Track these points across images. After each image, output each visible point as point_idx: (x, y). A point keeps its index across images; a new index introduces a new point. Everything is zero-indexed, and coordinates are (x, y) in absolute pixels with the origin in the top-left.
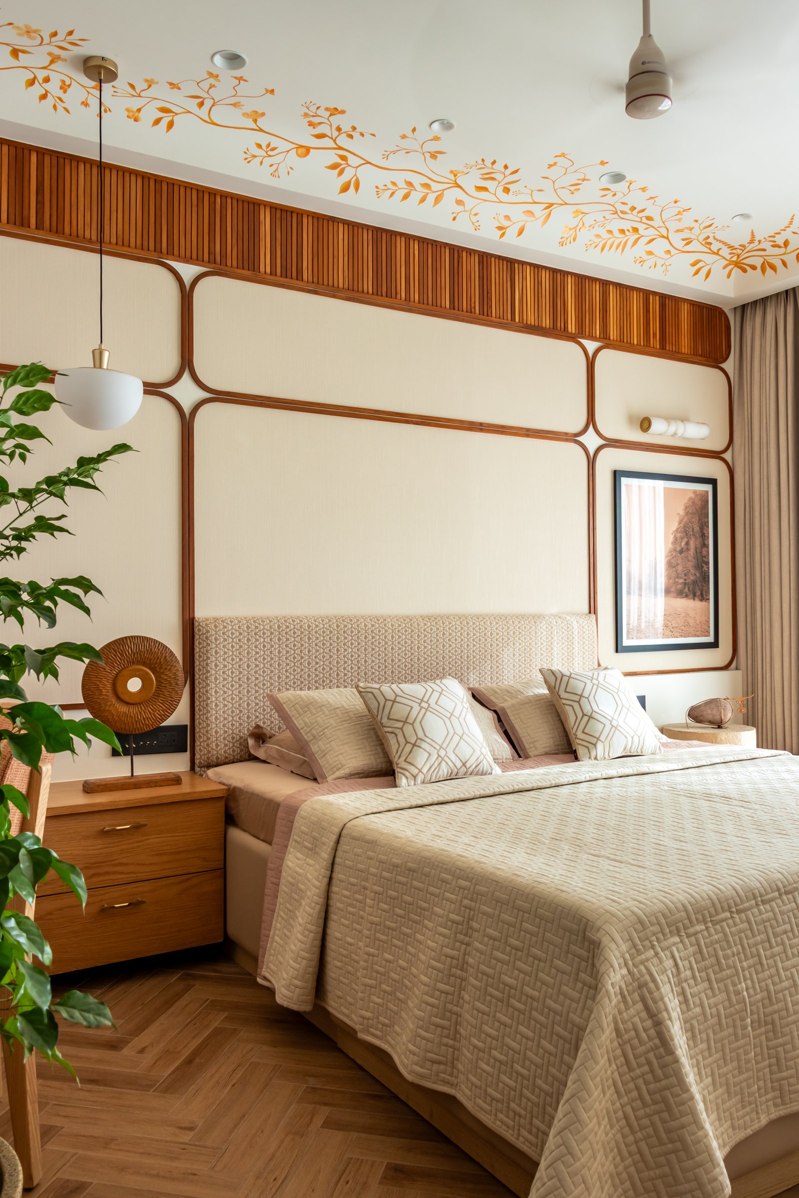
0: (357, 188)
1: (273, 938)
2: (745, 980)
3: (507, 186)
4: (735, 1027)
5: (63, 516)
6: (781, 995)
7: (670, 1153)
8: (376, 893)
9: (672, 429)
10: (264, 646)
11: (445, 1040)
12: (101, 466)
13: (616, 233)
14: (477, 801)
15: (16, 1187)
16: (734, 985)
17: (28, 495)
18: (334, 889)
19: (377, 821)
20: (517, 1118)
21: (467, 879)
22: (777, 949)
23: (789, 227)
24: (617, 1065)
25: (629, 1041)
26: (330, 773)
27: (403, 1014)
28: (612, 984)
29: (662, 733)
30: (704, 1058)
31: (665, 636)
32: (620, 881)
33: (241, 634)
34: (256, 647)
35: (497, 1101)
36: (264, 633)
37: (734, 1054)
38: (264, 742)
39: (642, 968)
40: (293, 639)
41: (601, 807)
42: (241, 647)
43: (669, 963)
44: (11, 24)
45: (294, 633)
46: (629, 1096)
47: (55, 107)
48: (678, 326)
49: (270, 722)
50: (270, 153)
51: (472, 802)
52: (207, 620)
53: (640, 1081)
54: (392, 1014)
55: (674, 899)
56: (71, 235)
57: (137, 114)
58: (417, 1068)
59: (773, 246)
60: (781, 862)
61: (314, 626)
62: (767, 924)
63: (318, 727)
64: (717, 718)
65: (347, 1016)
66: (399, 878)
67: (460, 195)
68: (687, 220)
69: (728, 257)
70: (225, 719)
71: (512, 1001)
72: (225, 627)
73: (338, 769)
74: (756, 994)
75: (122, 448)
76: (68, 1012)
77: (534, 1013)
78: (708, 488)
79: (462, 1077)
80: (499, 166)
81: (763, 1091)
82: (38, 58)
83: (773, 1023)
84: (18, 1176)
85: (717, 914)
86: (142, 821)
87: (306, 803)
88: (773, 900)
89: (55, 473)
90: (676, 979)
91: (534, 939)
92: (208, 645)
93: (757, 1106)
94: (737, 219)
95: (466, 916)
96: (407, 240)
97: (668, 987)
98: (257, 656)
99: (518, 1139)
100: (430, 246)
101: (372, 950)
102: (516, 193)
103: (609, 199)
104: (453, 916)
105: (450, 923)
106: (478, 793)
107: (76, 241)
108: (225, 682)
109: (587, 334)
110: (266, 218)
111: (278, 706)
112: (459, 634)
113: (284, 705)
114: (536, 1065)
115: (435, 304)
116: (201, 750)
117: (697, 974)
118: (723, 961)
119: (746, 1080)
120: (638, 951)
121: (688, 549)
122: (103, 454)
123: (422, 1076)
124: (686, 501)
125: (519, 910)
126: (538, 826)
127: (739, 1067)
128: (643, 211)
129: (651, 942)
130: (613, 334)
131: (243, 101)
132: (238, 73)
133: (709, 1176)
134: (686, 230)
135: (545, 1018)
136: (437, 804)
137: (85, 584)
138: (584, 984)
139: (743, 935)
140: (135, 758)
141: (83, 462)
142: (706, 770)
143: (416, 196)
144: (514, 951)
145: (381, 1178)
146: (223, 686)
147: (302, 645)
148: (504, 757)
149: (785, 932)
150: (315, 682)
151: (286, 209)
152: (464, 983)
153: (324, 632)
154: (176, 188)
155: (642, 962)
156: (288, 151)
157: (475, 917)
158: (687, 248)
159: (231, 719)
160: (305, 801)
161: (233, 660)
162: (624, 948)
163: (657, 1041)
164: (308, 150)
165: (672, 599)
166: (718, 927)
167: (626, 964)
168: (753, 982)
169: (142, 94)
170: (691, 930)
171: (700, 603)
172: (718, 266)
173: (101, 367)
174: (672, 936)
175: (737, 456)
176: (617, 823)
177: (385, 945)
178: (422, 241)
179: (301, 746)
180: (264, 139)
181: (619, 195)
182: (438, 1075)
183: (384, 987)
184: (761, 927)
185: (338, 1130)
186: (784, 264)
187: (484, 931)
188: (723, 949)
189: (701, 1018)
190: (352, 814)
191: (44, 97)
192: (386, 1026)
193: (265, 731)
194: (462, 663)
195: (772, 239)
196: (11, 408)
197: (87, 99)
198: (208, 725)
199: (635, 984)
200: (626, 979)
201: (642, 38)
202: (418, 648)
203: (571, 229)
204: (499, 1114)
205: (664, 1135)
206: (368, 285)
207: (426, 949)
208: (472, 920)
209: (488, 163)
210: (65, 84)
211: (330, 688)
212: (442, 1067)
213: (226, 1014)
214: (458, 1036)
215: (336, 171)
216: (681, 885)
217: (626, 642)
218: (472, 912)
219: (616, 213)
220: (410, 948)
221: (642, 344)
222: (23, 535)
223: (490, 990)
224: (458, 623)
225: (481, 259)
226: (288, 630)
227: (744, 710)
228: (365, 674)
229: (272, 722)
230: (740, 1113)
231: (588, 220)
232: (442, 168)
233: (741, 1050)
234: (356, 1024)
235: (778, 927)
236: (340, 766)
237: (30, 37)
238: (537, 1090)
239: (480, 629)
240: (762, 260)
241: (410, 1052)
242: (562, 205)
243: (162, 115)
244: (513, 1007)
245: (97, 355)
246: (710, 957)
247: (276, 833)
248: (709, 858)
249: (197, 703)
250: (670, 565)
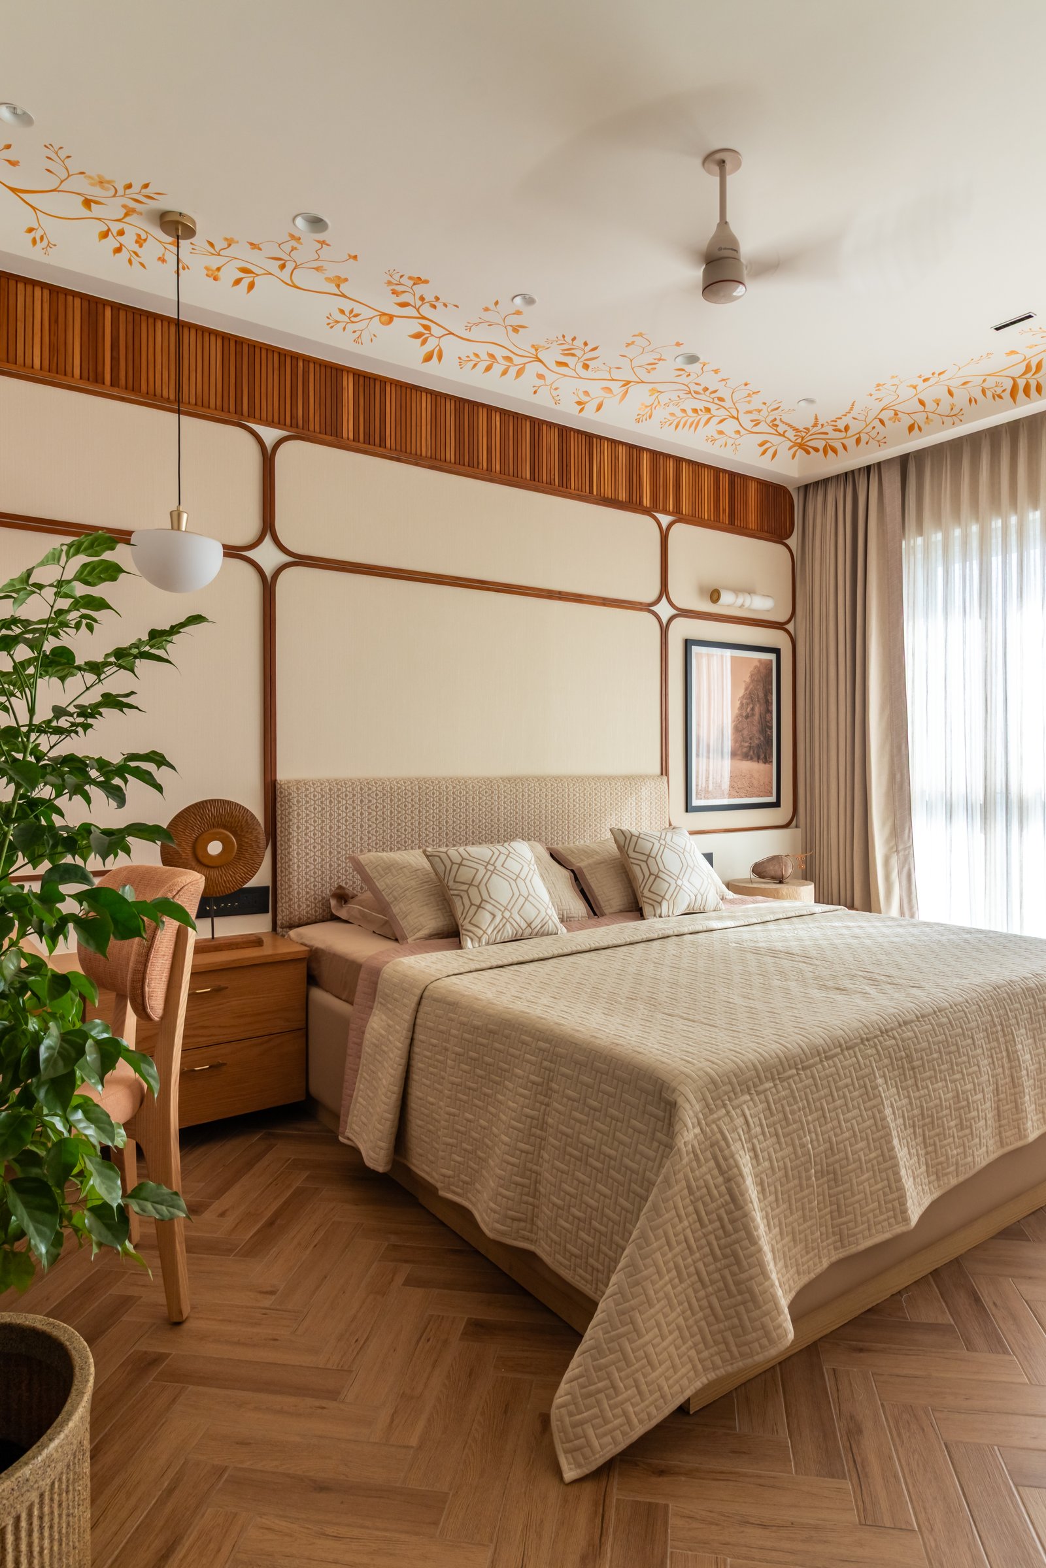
0: (440, 358)
1: (357, 1099)
2: (810, 1132)
3: (586, 362)
4: (800, 1178)
5: (133, 693)
6: (842, 1146)
7: (739, 1305)
8: (456, 1054)
9: (740, 601)
10: (346, 808)
11: (525, 1198)
12: (175, 638)
13: (690, 412)
14: (555, 960)
15: (88, 1381)
16: (800, 1138)
17: (95, 668)
18: (416, 1049)
19: (458, 983)
20: (595, 1272)
21: (547, 1041)
22: (839, 1102)
23: (850, 413)
24: (689, 1222)
25: (701, 1198)
26: (412, 934)
27: (484, 1172)
28: (685, 1143)
29: (728, 888)
30: (772, 1210)
31: (730, 796)
32: (694, 1041)
33: (323, 796)
34: (338, 809)
35: (576, 1257)
36: (346, 796)
37: (799, 1204)
38: (346, 902)
39: (714, 1126)
40: (375, 801)
41: (673, 965)
42: (323, 809)
43: (740, 1121)
44: (82, 173)
45: (377, 795)
46: (701, 1251)
47: (130, 262)
48: (746, 503)
49: (352, 882)
50: (353, 319)
51: (550, 961)
52: (289, 782)
53: (712, 1237)
54: (473, 1172)
55: (744, 1058)
56: (147, 393)
57: (216, 273)
58: (498, 1226)
59: (835, 430)
60: (843, 1018)
61: (396, 788)
62: (830, 1079)
63: (399, 889)
64: (779, 873)
65: (428, 1173)
66: (480, 1039)
67: (542, 370)
68: (756, 402)
69: (793, 439)
70: (307, 880)
71: (590, 1159)
72: (307, 789)
73: (419, 930)
74: (819, 1146)
75: (197, 619)
76: (139, 1205)
77: (611, 1171)
78: (772, 657)
79: (541, 1234)
80: (579, 343)
81: (824, 1236)
82: (112, 209)
83: (835, 1173)
84: (88, 1369)
85: (784, 1071)
86: (223, 984)
87: (388, 965)
88: (836, 1055)
89: (126, 645)
90: (747, 1136)
91: (612, 1099)
92: (290, 807)
93: (819, 1251)
94: (803, 404)
95: (546, 1077)
96: (489, 412)
97: (738, 1145)
98: (340, 817)
99: (596, 1293)
100: (511, 418)
101: (453, 1110)
102: (596, 370)
103: (684, 379)
104: (533, 1077)
105: (530, 1084)
106: (556, 953)
107: (153, 400)
108: (308, 844)
109: (661, 508)
110: (348, 384)
111: (359, 867)
112: (537, 795)
113: (366, 867)
114: (613, 1222)
115: (515, 474)
116: (282, 911)
117: (766, 1129)
118: (790, 1116)
119: (810, 1227)
120: (710, 1110)
121: (753, 715)
122: (176, 625)
123: (503, 1233)
124: (751, 669)
125: (597, 1072)
126: (614, 985)
127: (804, 1216)
128: (715, 392)
129: (722, 1101)
130: (686, 509)
131: (325, 265)
132: (321, 236)
133: (774, 1324)
134: (755, 412)
135: (622, 1176)
136: (517, 964)
137: (158, 759)
138: (660, 1143)
139: (808, 1090)
140: (216, 920)
141: (155, 635)
142: (771, 926)
143: (498, 369)
144: (592, 1112)
145: (462, 1334)
146: (305, 848)
147: (384, 807)
148: (580, 915)
149: (847, 1086)
150: (397, 842)
151: (369, 376)
152: (543, 1143)
153: (406, 794)
154: (257, 351)
155: (714, 1122)
156: (372, 318)
157: (555, 1078)
158: (755, 429)
159: (313, 880)
160: (388, 962)
161: (315, 821)
162: (697, 1107)
163: (727, 1197)
164: (391, 318)
165: (739, 761)
166: (785, 1084)
167: (699, 1123)
168: (817, 1135)
169: (221, 253)
170: (761, 1088)
171: (764, 765)
172: (784, 447)
173: (179, 529)
174: (742, 1095)
175: (799, 627)
176: (689, 981)
177: (466, 1105)
178: (504, 412)
179: (382, 906)
180: (347, 305)
181: (693, 376)
182: (518, 1232)
183: (465, 1145)
184: (825, 1082)
185: (418, 1287)
186: (845, 448)
187: (563, 1092)
188: (790, 1105)
189: (769, 1172)
190: (433, 976)
191: (118, 250)
192: (468, 1183)
193: (347, 891)
194: (540, 823)
195: (834, 423)
196: (76, 578)
197: (164, 255)
198: (290, 886)
199: (708, 1143)
200: (698, 1137)
201: (719, 225)
202: (498, 809)
203: (647, 407)
204: (578, 1269)
205: (733, 1288)
206: (451, 455)
207: (507, 1110)
208: (552, 1081)
209: (568, 339)
210: (140, 238)
211: (412, 848)
212: (522, 1224)
213: (308, 1173)
214: (538, 1194)
215: (419, 341)
216: (751, 1045)
217: (696, 802)
218: (552, 1074)
219: (690, 393)
220: (491, 1109)
221: (712, 519)
222: (88, 713)
223: (569, 1149)
224: (537, 784)
225: (561, 433)
226: (370, 792)
227: (803, 867)
228: (447, 834)
229: (354, 883)
230: (805, 1259)
231: (663, 398)
232: (523, 342)
233: (806, 1200)
234: (437, 1181)
235: (840, 1081)
236: (420, 927)
237: (103, 188)
238: (614, 1246)
239: (558, 790)
240: (824, 443)
241: (491, 1210)
242: (639, 383)
243: (241, 275)
244: (591, 1166)
245: (176, 517)
246: (778, 1113)
247: (357, 993)
248: (776, 1015)
249: (279, 865)
250: (737, 729)
